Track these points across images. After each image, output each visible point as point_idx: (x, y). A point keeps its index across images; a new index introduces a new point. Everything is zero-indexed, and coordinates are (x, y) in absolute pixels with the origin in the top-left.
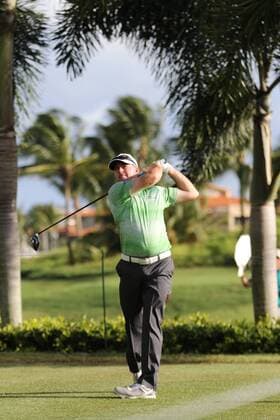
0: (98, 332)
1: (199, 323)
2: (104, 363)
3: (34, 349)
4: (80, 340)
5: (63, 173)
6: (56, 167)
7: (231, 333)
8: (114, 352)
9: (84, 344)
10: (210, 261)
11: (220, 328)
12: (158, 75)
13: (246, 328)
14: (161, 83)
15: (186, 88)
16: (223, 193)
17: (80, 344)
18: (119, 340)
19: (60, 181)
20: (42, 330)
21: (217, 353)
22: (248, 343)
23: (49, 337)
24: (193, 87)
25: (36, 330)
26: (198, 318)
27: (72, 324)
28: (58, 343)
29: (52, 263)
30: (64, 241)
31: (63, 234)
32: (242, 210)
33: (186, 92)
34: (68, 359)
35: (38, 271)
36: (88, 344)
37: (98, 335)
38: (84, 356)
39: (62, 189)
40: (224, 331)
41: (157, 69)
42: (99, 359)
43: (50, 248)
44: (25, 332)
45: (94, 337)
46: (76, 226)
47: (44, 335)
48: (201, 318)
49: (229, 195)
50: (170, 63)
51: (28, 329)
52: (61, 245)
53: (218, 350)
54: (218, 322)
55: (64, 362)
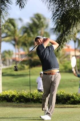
0: (27, 96)
1: (62, 94)
2: (30, 107)
3: (6, 101)
4: (22, 99)
5: (15, 40)
6: (13, 38)
7: (73, 97)
8: (33, 103)
9: (23, 100)
10: (64, 71)
11: (69, 96)
12: (49, 8)
13: (78, 96)
14: (50, 11)
15: (58, 13)
16: (69, 47)
17: (22, 100)
18: (35, 99)
19: (14, 42)
20: (8, 95)
21: (68, 104)
22: (78, 101)
23: (11, 97)
24: (61, 13)
25: (7, 95)
26: (61, 92)
27: (19, 93)
28: (14, 99)
29: (10, 70)
30: (14, 62)
31: (14, 60)
32: (75, 53)
33: (58, 14)
34: (17, 105)
35: (5, 73)
36: (24, 100)
37: (28, 97)
38: (23, 104)
39: (14, 45)
40: (70, 96)
41: (49, 6)
42: (28, 105)
43: (9, 65)
44: (3, 95)
45: (26, 98)
46: (19, 57)
47: (9, 96)
48: (62, 92)
49: (71, 48)
50: (53, 4)
51: (4, 94)
52: (13, 64)
53: (68, 103)
54: (68, 93)
55: (16, 106)
